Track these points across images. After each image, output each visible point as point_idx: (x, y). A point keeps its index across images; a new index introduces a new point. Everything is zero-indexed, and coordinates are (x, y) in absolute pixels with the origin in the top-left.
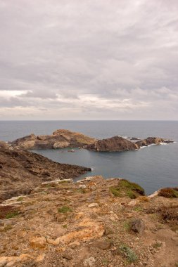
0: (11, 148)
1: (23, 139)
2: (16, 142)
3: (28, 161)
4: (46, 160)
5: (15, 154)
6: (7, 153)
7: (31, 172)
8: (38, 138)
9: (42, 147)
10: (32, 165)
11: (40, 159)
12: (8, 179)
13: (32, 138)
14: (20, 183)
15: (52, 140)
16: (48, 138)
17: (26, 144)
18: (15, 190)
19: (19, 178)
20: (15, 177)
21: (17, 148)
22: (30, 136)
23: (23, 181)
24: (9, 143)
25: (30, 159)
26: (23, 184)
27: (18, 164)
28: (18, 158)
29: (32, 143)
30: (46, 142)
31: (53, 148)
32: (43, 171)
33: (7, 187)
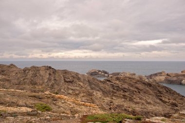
0: (147, 80)
1: (156, 75)
2: (151, 76)
3: (159, 91)
4: (174, 93)
5: (150, 85)
6: (144, 83)
7: (161, 100)
8: (168, 75)
9: (171, 82)
10: (162, 95)
11: (169, 91)
12: (143, 102)
13: (163, 74)
14: (152, 106)
15: (181, 77)
16: (177, 75)
17: (158, 78)
18: (149, 110)
19: (152, 102)
20: (148, 101)
21: (151, 80)
22: (161, 73)
23: (154, 106)
24: (145, 76)
25: (161, 90)
26: (154, 108)
27: (151, 92)
28: (151, 88)
29: (163, 78)
30: (175, 79)
31: (181, 84)
32: (171, 101)
33: (143, 107)
